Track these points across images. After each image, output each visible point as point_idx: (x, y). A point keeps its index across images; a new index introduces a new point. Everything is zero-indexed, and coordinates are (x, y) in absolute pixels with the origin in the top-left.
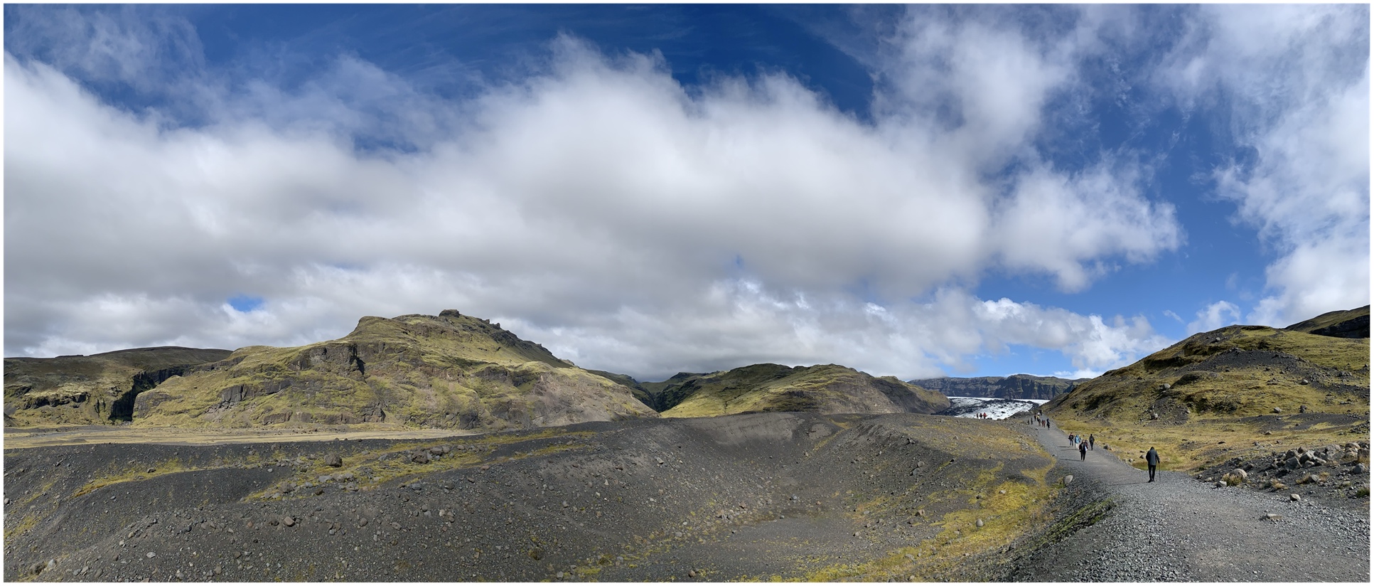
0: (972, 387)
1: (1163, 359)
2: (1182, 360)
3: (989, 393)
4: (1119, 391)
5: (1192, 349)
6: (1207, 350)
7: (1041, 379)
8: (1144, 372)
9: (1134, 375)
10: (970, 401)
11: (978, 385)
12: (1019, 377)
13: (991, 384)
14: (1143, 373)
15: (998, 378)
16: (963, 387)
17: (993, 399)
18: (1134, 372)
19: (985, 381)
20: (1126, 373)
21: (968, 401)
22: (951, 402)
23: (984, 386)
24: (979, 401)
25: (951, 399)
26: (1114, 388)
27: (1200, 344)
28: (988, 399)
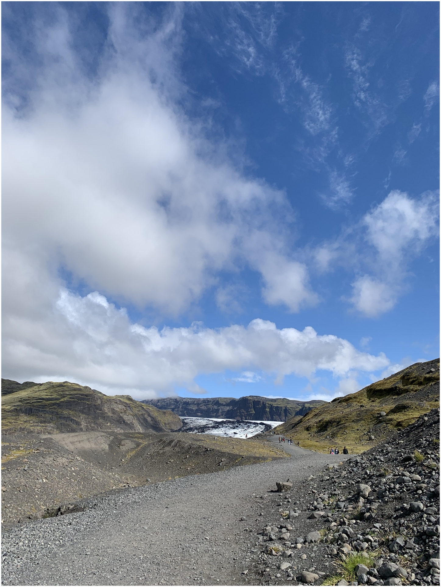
0: (203, 407)
1: (383, 389)
2: (400, 389)
3: (220, 414)
4: (344, 417)
5: (408, 379)
6: (422, 380)
7: (272, 400)
8: (367, 400)
9: (358, 402)
10: (202, 422)
11: (210, 406)
12: (250, 398)
13: (222, 405)
14: (365, 401)
15: (230, 399)
16: (194, 408)
17: (225, 420)
18: (358, 400)
19: (216, 402)
20: (351, 400)
21: (200, 421)
22: (184, 422)
23: (215, 407)
24: (211, 422)
25: (183, 420)
26: (340, 414)
27: (417, 374)
28: (220, 420)
